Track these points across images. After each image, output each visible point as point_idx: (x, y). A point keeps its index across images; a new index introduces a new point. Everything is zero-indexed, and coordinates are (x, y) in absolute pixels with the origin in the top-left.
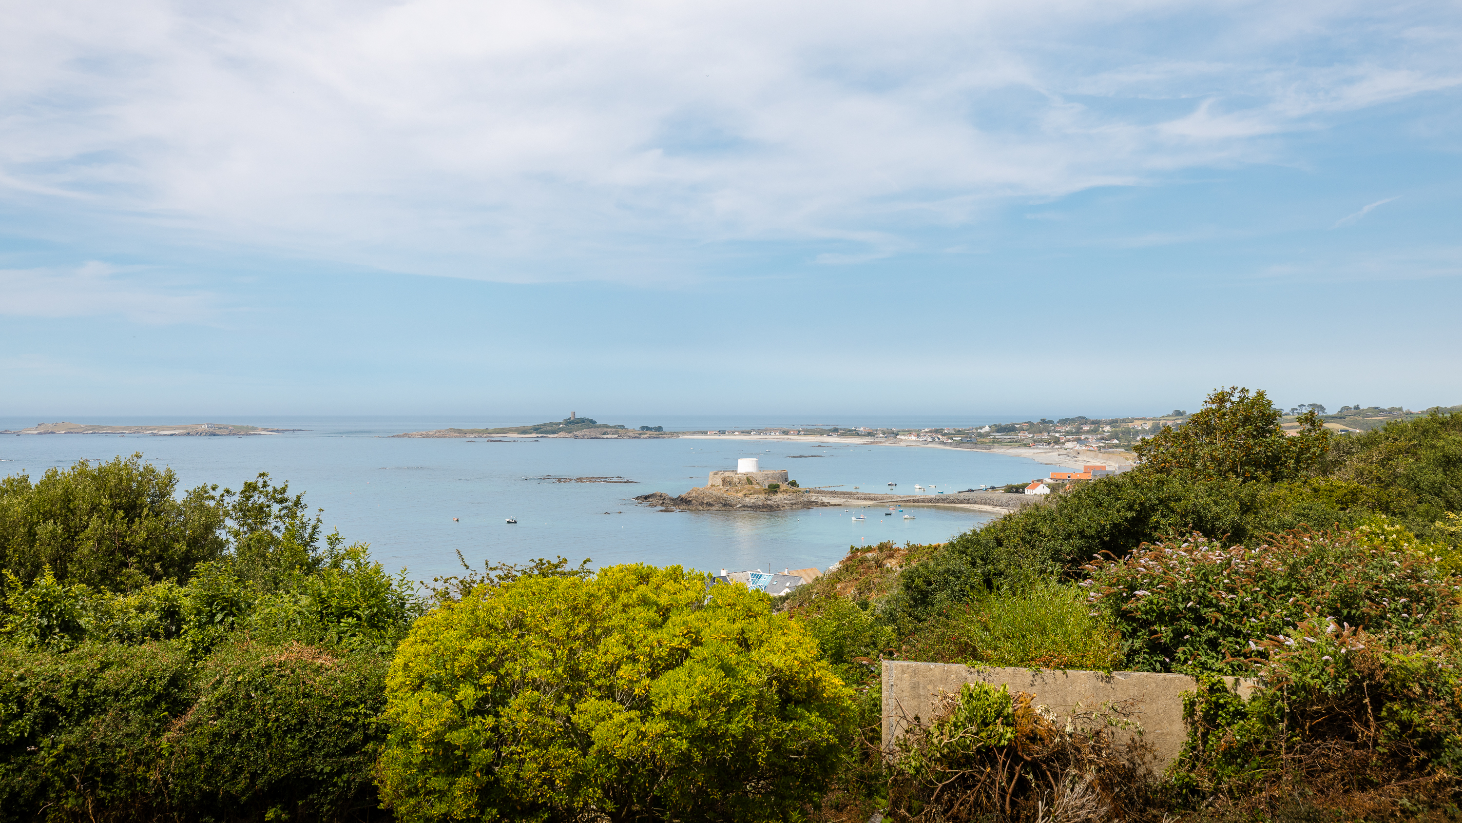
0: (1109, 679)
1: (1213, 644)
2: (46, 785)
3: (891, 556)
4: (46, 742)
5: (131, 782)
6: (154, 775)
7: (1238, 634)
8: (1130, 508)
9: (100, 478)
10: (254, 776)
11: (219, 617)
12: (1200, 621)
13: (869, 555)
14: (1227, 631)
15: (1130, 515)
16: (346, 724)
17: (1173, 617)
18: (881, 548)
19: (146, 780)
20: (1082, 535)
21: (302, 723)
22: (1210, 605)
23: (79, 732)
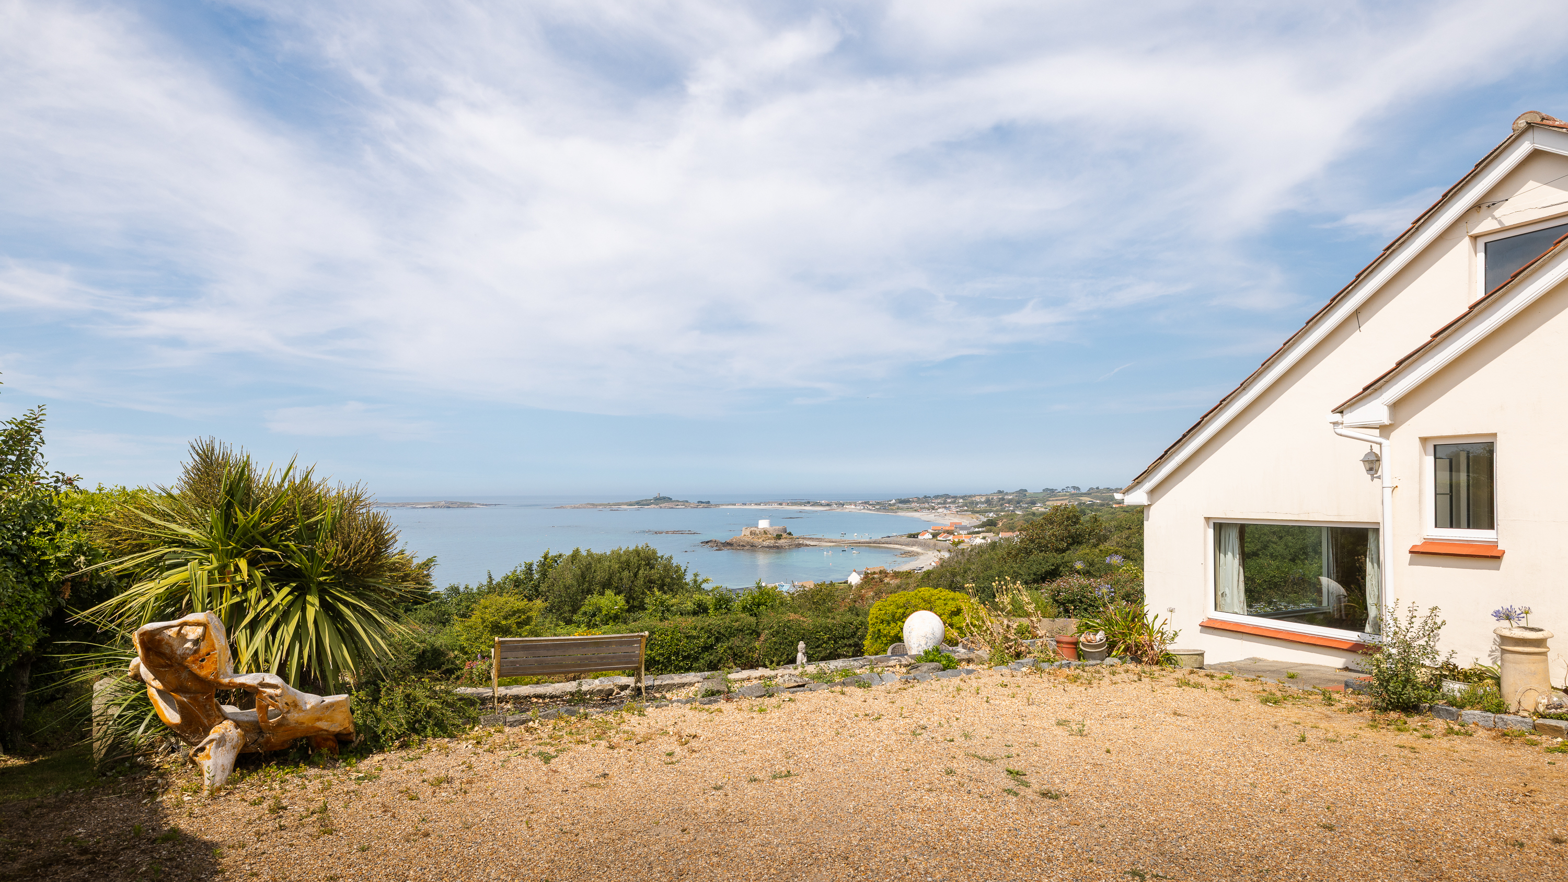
0: (1053, 621)
1: (1086, 610)
2: (721, 658)
3: (886, 576)
4: (719, 645)
5: (747, 658)
6: (756, 655)
7: (1093, 606)
8: (1053, 565)
9: (637, 552)
10: (787, 655)
11: (724, 606)
12: (1081, 602)
13: (876, 576)
14: (1090, 605)
15: (1053, 567)
17: (1072, 602)
19: (752, 657)
20: (1035, 574)
22: (1085, 597)
23: (731, 642)
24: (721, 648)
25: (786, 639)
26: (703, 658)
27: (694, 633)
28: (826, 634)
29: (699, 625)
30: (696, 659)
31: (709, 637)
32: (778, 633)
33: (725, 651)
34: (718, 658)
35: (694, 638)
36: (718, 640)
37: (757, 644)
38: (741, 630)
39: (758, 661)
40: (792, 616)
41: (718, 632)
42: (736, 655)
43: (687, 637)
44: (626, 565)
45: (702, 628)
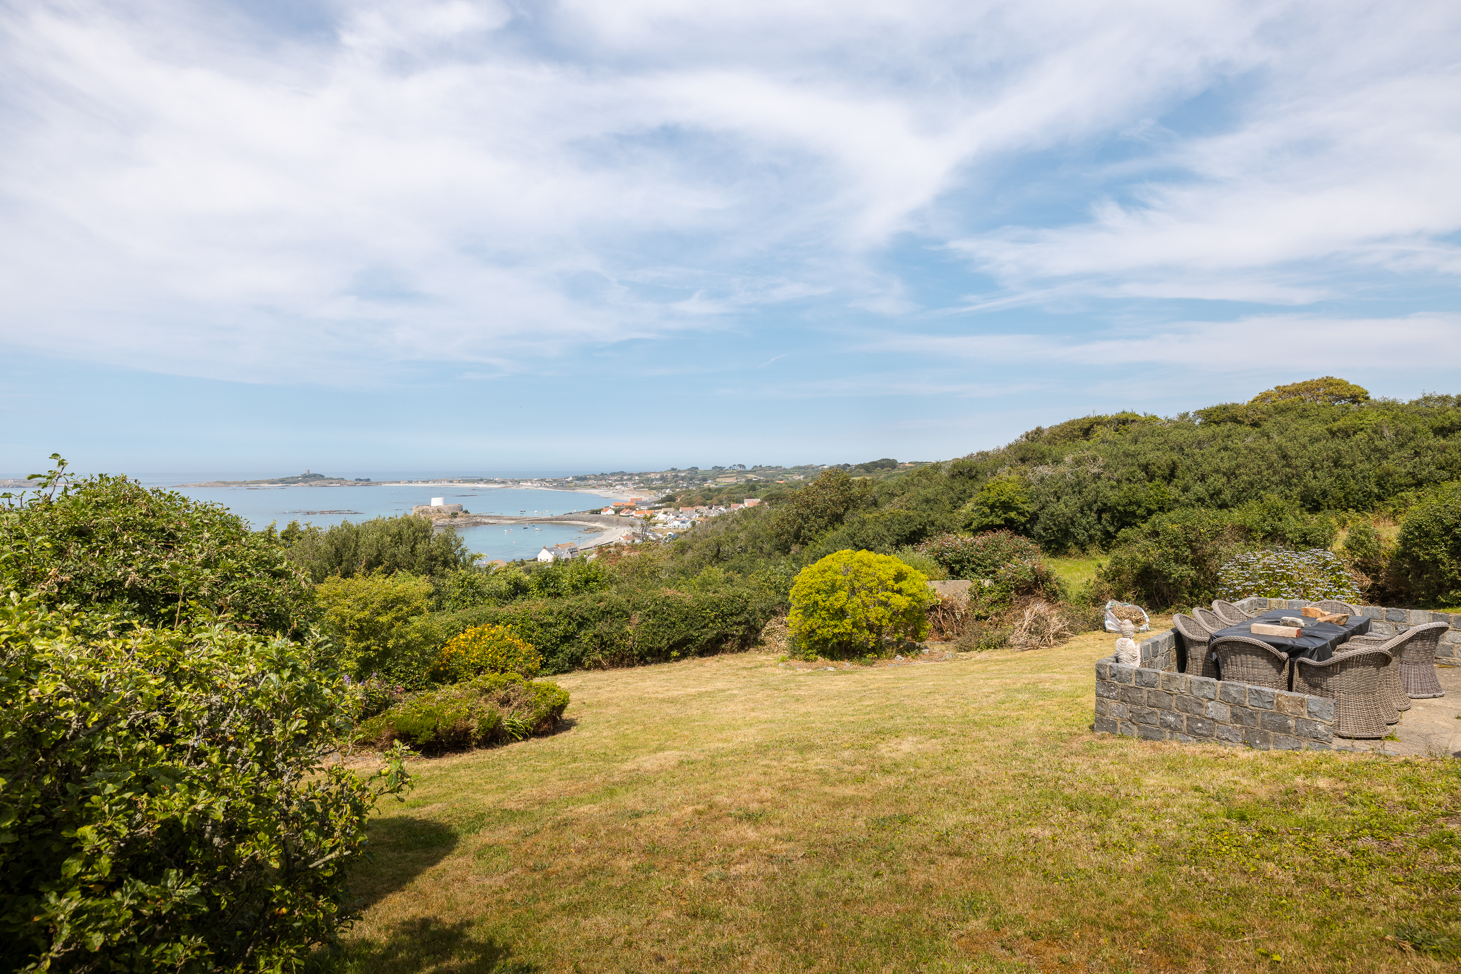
1: (973, 570)
2: (586, 650)
3: (623, 549)
4: (582, 633)
5: (618, 646)
11: (552, 584)
12: (969, 562)
13: (611, 549)
14: (979, 565)
16: (703, 617)
17: (960, 562)
18: (616, 546)
21: (686, 617)
22: (971, 556)
23: (598, 628)
24: (585, 636)
25: (666, 619)
26: (562, 651)
27: (551, 619)
28: (712, 611)
29: (555, 608)
30: (553, 653)
31: (569, 624)
32: (655, 613)
33: (591, 640)
34: (581, 650)
35: (550, 625)
36: (580, 626)
37: (628, 628)
38: (608, 613)
39: (631, 649)
40: (669, 592)
41: (580, 616)
42: (605, 643)
43: (542, 626)
44: (398, 538)
45: (560, 613)
